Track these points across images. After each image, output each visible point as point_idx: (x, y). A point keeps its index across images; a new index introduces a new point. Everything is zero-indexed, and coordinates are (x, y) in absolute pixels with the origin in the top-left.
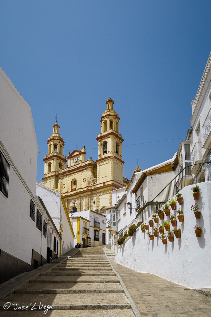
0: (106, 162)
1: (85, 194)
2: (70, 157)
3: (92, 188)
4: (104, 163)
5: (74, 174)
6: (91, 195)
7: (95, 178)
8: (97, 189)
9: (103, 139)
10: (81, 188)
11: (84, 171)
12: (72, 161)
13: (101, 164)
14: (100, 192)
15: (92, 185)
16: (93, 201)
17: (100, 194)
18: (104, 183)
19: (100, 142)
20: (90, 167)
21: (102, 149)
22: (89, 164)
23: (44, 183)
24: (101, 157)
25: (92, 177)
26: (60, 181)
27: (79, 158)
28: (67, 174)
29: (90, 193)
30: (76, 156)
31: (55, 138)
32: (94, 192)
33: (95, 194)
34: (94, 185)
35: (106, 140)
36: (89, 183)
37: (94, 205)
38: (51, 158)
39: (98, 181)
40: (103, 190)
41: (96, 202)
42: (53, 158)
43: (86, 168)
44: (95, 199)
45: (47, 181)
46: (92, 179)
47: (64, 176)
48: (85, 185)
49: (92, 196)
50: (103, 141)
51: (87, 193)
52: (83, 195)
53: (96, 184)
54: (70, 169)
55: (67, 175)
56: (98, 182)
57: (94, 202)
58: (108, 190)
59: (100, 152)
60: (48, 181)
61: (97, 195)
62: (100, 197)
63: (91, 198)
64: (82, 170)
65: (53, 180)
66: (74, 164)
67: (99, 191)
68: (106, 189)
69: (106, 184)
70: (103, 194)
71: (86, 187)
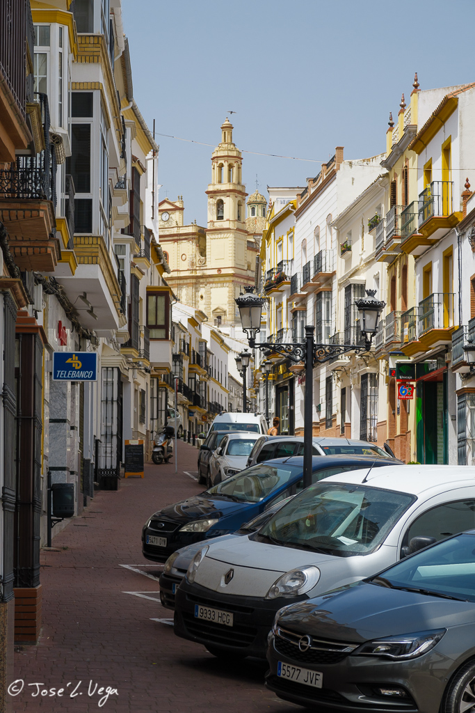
0: (222, 235)
1: (185, 281)
3: (199, 273)
4: (219, 236)
6: (196, 284)
7: (203, 258)
8: (208, 277)
9: (218, 195)
10: (178, 271)
11: (184, 241)
13: (214, 237)
14: (212, 283)
15: (197, 268)
16: (200, 294)
17: (211, 285)
18: (219, 270)
19: (211, 199)
20: (195, 238)
21: (215, 211)
22: (193, 233)
24: (213, 225)
25: (198, 255)
27: (173, 217)
29: (194, 281)
30: (166, 211)
32: (201, 280)
33: (202, 283)
34: (202, 268)
35: (223, 198)
36: (192, 264)
37: (201, 301)
39: (207, 262)
40: (216, 279)
41: (204, 297)
43: (186, 238)
44: (202, 291)
46: (198, 258)
48: (185, 265)
49: (197, 286)
50: (218, 198)
51: (188, 281)
52: (181, 282)
53: (205, 268)
56: (209, 265)
57: (202, 297)
58: (226, 282)
59: (212, 216)
61: (206, 285)
62: (212, 290)
63: (196, 288)
64: (180, 240)
66: (161, 224)
67: (211, 280)
68: (222, 279)
69: (223, 272)
70: (217, 286)
71: (188, 270)
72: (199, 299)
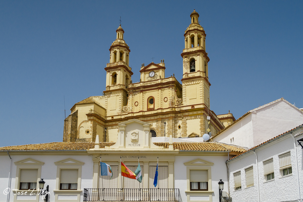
0: (195, 82)
1: (167, 116)
2: (144, 71)
3: (177, 110)
4: (192, 83)
5: (150, 91)
6: (175, 117)
7: (180, 99)
8: (184, 112)
9: (190, 56)
10: (161, 109)
11: (166, 89)
12: (147, 75)
13: (188, 84)
14: (188, 116)
15: (176, 107)
16: (178, 125)
17: (187, 118)
18: (193, 106)
19: (185, 59)
20: (174, 86)
21: (189, 66)
22: (173, 82)
23: (106, 96)
24: (188, 75)
25: (176, 97)
26: (130, 97)
27: (157, 73)
28: (142, 89)
29: (173, 115)
30: (153, 70)
31: (121, 45)
32: (179, 115)
33: (180, 117)
34: (179, 106)
35: (195, 57)
36: (172, 103)
37: (178, 130)
38: (116, 68)
40: (191, 113)
41: (181, 126)
42: (119, 68)
43: (167, 85)
44: (180, 123)
45: (111, 95)
46: (176, 100)
47: (136, 92)
48: (166, 105)
49: (176, 119)
51: (169, 115)
52: (164, 117)
53: (182, 106)
54: (145, 84)
55: (142, 91)
56: (184, 104)
57: (179, 127)
58: (199, 115)
59: (186, 70)
60: (113, 95)
61: (183, 118)
62: (187, 121)
63: (175, 121)
64: (163, 88)
65: (120, 95)
66: (149, 79)
67: (187, 114)
68: (195, 113)
69: (196, 107)
70: (191, 118)
71: (169, 108)
72: (178, 128)
